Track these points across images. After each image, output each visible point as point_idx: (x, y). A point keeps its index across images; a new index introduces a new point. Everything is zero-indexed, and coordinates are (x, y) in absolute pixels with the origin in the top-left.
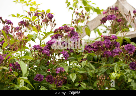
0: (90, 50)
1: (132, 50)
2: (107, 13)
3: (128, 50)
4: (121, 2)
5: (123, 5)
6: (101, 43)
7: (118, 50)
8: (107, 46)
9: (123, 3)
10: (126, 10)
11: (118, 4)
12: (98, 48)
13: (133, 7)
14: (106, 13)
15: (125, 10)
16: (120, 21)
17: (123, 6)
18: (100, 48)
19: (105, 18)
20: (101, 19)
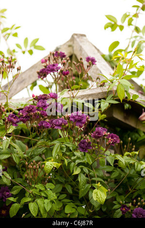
0: (15, 120)
1: (81, 120)
2: (48, 62)
3: (76, 120)
4: (78, 40)
5: (81, 44)
6: (33, 108)
7: (60, 121)
8: (43, 113)
9: (81, 42)
10: (85, 52)
11: (73, 43)
12: (29, 117)
13: (96, 48)
14: (46, 61)
15: (83, 52)
16: (67, 74)
17: (81, 47)
18: (31, 116)
19: (44, 69)
20: (39, 71)
